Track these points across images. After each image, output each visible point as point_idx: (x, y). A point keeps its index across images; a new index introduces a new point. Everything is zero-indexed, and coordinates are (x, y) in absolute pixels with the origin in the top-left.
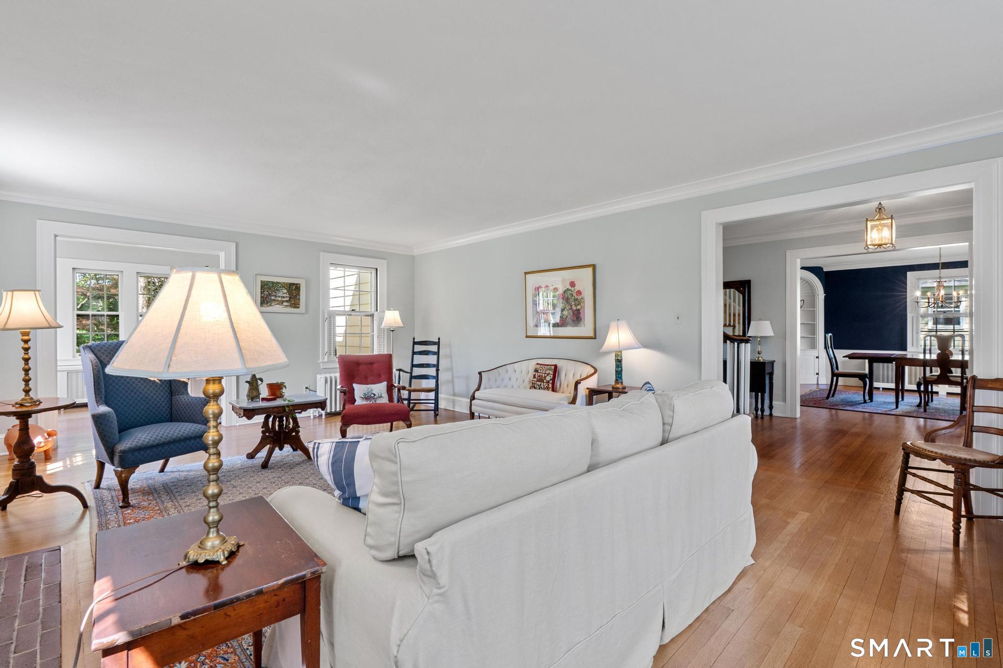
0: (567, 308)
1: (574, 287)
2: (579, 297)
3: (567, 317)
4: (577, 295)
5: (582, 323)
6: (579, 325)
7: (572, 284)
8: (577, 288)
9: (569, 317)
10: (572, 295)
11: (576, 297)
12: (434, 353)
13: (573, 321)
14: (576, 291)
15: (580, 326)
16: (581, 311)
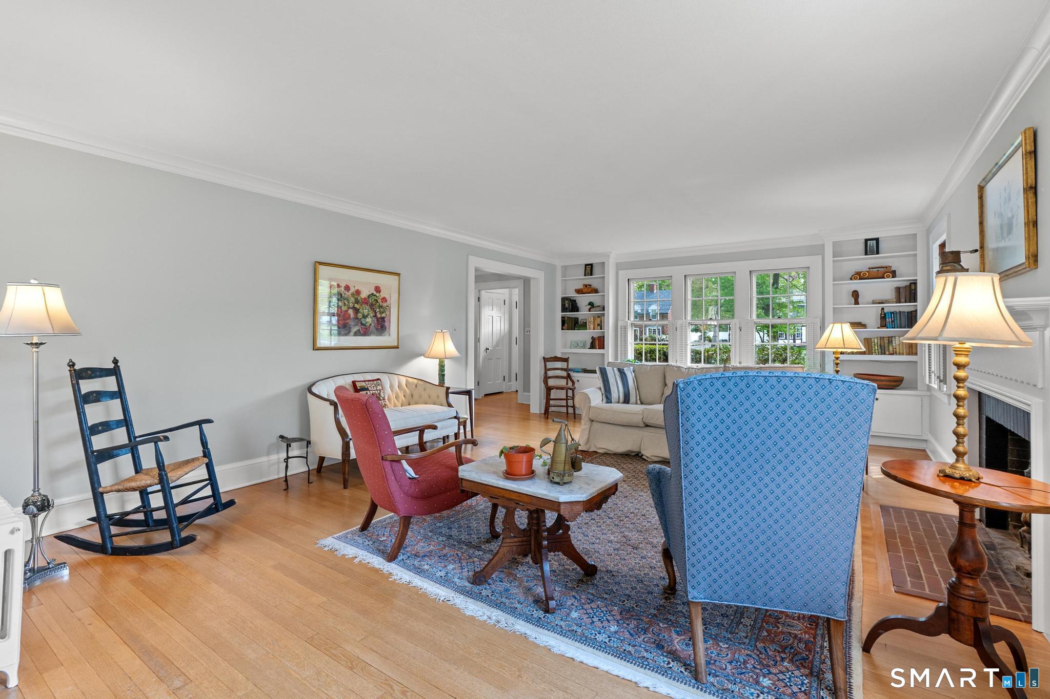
0: (371, 315)
1: (380, 293)
2: (385, 305)
3: (371, 324)
4: (382, 302)
5: (386, 332)
6: (383, 335)
7: (378, 289)
8: (382, 295)
9: (373, 325)
10: (377, 301)
11: (381, 303)
12: (112, 395)
13: (377, 329)
14: (382, 297)
15: (385, 336)
16: (385, 319)
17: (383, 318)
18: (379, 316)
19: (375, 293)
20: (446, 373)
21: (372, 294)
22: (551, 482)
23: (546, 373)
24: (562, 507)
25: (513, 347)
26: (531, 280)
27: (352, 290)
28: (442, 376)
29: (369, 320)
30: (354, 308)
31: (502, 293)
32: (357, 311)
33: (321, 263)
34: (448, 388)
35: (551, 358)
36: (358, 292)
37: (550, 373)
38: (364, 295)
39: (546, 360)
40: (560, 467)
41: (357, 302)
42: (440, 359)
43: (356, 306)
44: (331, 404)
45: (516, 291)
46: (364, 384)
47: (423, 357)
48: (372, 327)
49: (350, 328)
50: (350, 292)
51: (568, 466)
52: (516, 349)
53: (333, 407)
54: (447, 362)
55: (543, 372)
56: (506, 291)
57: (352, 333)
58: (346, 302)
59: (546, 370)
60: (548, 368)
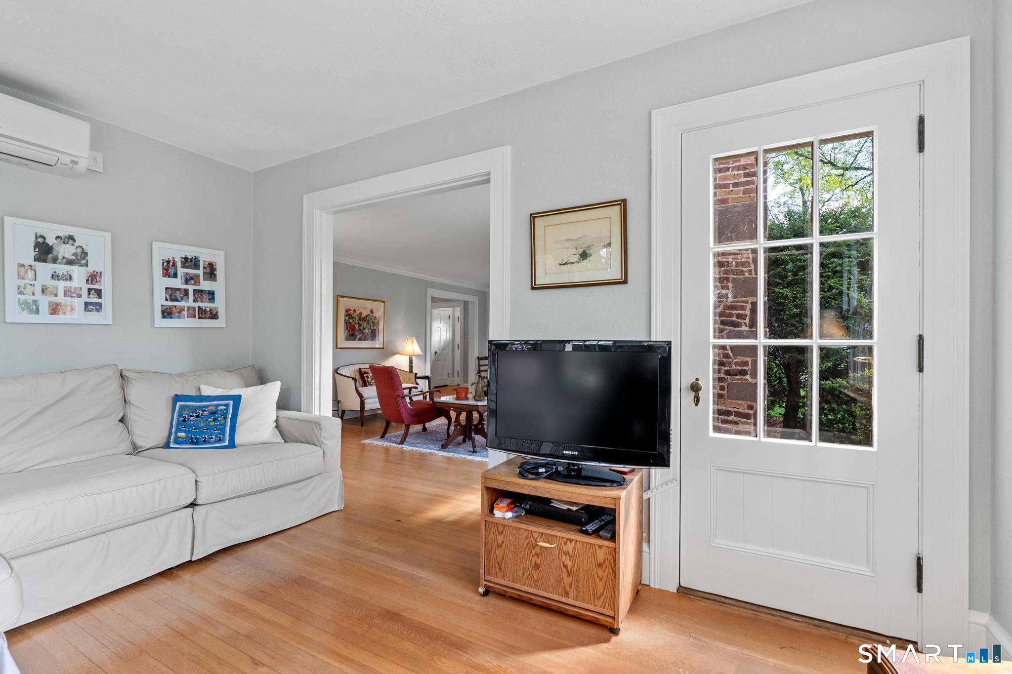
0: (368, 327)
1: (373, 313)
2: (376, 321)
4: (374, 319)
5: (377, 338)
7: (372, 311)
8: (374, 315)
9: (369, 334)
10: (371, 319)
13: (371, 336)
15: (376, 341)
17: (375, 330)
18: (372, 328)
19: (370, 314)
20: (413, 365)
21: (369, 315)
22: (475, 400)
23: (479, 368)
24: (479, 408)
25: (455, 351)
26: (469, 304)
27: (358, 312)
28: (411, 367)
29: (366, 331)
30: (358, 324)
31: (447, 311)
32: (360, 325)
33: (341, 296)
34: (416, 374)
35: (483, 357)
36: (361, 313)
37: (482, 368)
38: (364, 316)
39: (479, 359)
40: (479, 394)
41: (360, 319)
42: (410, 356)
43: (360, 322)
44: (353, 379)
45: (458, 309)
46: (366, 370)
47: (398, 355)
48: (369, 336)
49: (356, 336)
50: (356, 313)
51: (482, 394)
52: (458, 353)
53: (354, 381)
54: (414, 359)
55: (477, 367)
56: (451, 309)
57: (357, 339)
58: (354, 320)
59: (480, 366)
60: (480, 364)
